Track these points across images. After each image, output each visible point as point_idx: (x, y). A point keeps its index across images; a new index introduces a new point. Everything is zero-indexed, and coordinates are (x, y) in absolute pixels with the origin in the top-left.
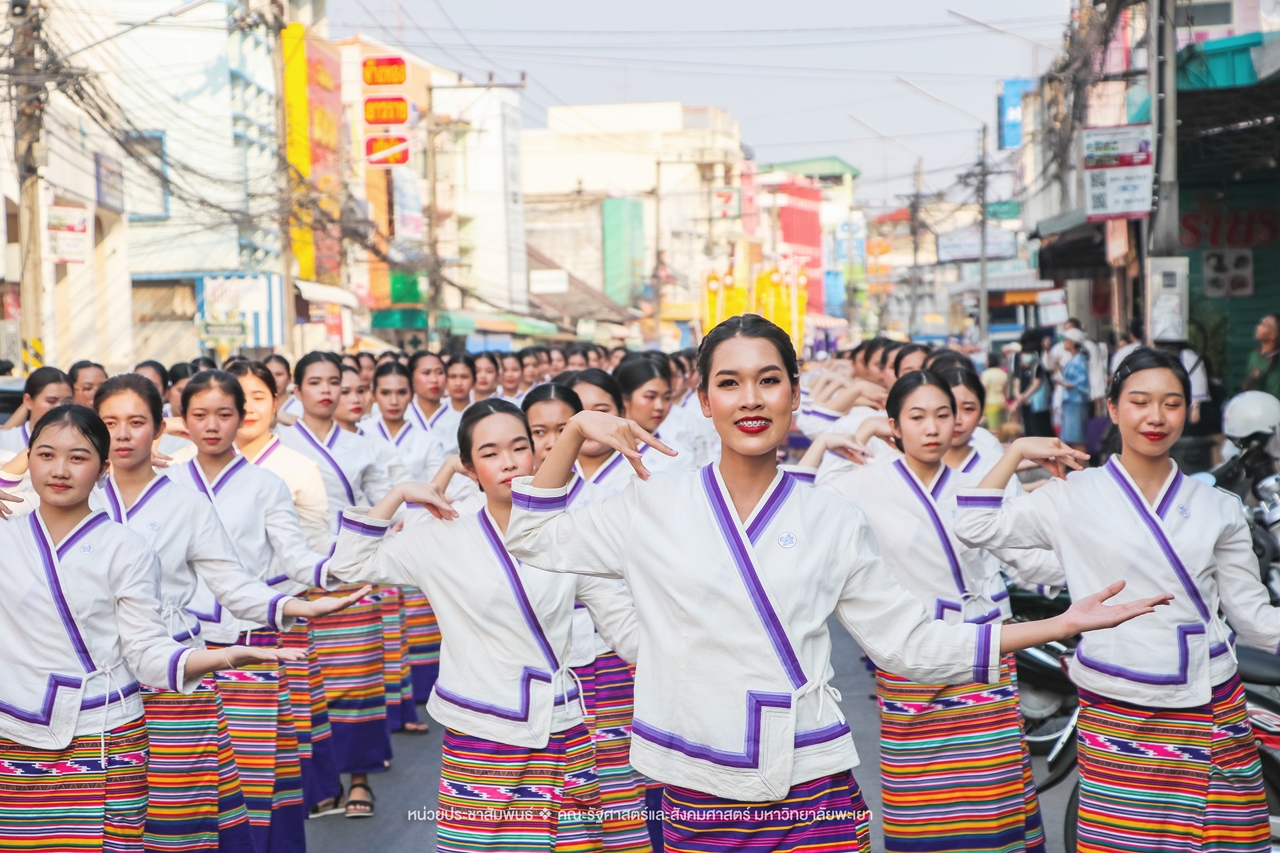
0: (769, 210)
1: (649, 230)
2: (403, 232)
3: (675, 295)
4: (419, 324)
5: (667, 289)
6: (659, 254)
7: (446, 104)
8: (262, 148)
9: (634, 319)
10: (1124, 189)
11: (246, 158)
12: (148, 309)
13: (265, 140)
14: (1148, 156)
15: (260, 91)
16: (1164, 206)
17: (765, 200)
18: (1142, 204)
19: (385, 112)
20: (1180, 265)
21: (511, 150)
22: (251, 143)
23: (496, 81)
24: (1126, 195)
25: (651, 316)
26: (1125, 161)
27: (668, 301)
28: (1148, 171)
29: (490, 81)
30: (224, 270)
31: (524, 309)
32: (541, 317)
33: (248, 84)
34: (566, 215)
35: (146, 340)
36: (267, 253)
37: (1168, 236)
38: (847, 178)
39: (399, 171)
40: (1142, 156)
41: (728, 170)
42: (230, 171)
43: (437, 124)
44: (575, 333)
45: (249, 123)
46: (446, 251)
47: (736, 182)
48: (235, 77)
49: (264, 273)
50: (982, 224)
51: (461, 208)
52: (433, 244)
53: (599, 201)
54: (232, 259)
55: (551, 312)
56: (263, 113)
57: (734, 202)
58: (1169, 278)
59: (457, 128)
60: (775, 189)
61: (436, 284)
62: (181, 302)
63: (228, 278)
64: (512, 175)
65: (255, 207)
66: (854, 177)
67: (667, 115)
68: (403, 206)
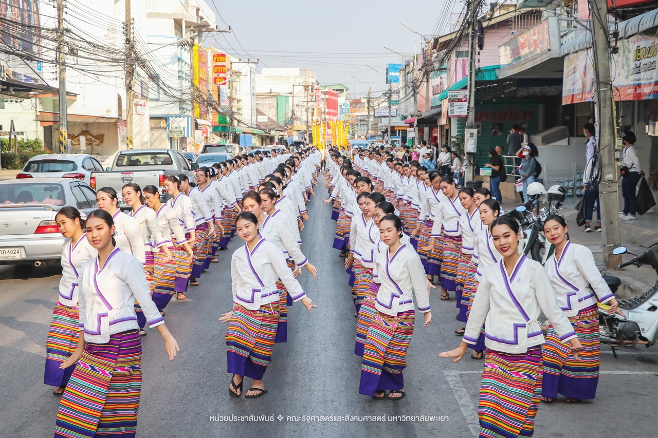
0: (323, 99)
1: (291, 104)
2: (222, 104)
3: (297, 123)
4: (227, 131)
5: (295, 121)
6: (293, 111)
7: (235, 67)
8: (186, 80)
9: (286, 130)
10: (459, 108)
11: (182, 83)
12: (153, 126)
13: (187, 78)
14: (466, 99)
15: (186, 63)
16: (471, 113)
17: (322, 96)
18: (464, 113)
19: (220, 70)
20: (475, 131)
21: (252, 81)
22: (183, 79)
23: (250, 61)
24: (460, 110)
25: (290, 129)
26: (460, 100)
27: (295, 124)
28: (466, 103)
29: (249, 62)
30: (175, 115)
31: (255, 126)
32: (260, 129)
33: (183, 61)
34: (267, 99)
35: (153, 134)
36: (187, 110)
37: (472, 122)
38: (345, 90)
39: (222, 87)
40: (465, 99)
41: (312, 89)
42: (177, 87)
43: (233, 73)
44: (270, 134)
45: (183, 72)
46: (234, 110)
47: (315, 91)
48: (179, 59)
49: (186, 116)
50: (390, 107)
51: (238, 97)
52: (231, 107)
53: (276, 96)
54: (178, 112)
55: (263, 128)
56: (186, 69)
57: (314, 97)
58: (472, 134)
59: (238, 74)
60: (325, 93)
61: (232, 119)
62: (163, 124)
63: (176, 117)
64: (252, 88)
65: (184, 97)
66: (346, 90)
67: (295, 71)
68: (223, 96)
